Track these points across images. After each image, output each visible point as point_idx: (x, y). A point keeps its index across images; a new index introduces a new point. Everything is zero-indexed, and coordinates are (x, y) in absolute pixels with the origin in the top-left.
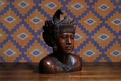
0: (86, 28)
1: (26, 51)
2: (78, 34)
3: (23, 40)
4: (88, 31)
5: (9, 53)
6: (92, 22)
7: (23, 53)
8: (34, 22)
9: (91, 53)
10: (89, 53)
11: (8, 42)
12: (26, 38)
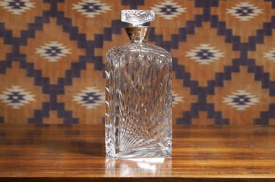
0: (231, 30)
1: (62, 92)
2: (210, 46)
3: (54, 63)
4: (238, 38)
5: (15, 98)
6: (250, 11)
7: (54, 98)
8: (84, 12)
9: (247, 100)
10: (242, 100)
11: (10, 66)
12: (63, 57)
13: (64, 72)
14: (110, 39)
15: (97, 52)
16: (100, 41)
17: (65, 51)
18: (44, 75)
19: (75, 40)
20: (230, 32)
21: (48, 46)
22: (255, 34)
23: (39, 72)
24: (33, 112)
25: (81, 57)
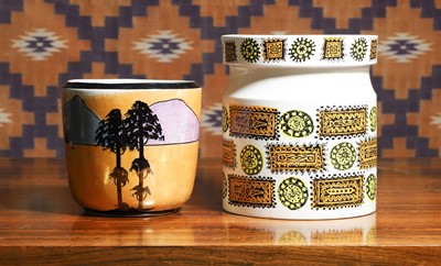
13: (57, 77)
14: (129, 24)
15: (109, 45)
16: (113, 27)
17: (59, 44)
18: (25, 82)
19: (74, 26)
20: (319, 11)
21: (31, 36)
22: (359, 16)
23: (18, 77)
24: (8, 141)
25: (84, 54)
